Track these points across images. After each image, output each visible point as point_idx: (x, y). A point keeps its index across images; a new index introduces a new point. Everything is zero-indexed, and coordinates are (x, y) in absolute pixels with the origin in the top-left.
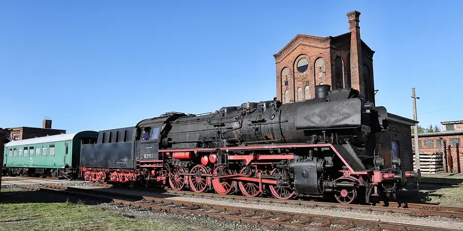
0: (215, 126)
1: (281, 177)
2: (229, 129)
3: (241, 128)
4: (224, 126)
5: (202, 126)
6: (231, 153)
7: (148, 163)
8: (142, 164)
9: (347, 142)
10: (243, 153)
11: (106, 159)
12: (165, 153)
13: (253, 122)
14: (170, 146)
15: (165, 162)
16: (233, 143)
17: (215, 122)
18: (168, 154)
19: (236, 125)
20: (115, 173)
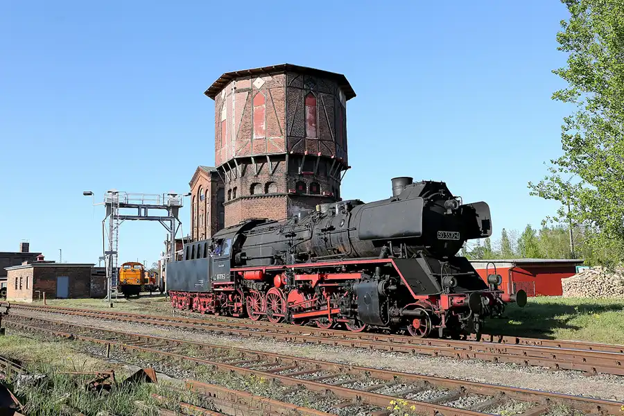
0: (286, 236)
1: (342, 302)
2: (300, 239)
3: (311, 238)
4: (295, 235)
5: (275, 236)
6: (299, 272)
7: (223, 286)
8: (216, 286)
9: (421, 255)
10: (309, 272)
11: (187, 280)
12: (237, 272)
13: (323, 230)
14: (243, 262)
15: (237, 284)
16: (303, 258)
17: (286, 231)
18: (240, 273)
19: (306, 235)
20: (197, 299)
